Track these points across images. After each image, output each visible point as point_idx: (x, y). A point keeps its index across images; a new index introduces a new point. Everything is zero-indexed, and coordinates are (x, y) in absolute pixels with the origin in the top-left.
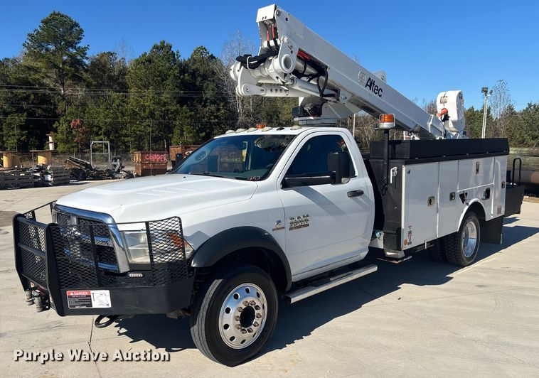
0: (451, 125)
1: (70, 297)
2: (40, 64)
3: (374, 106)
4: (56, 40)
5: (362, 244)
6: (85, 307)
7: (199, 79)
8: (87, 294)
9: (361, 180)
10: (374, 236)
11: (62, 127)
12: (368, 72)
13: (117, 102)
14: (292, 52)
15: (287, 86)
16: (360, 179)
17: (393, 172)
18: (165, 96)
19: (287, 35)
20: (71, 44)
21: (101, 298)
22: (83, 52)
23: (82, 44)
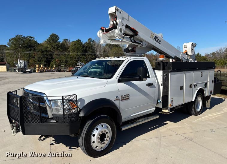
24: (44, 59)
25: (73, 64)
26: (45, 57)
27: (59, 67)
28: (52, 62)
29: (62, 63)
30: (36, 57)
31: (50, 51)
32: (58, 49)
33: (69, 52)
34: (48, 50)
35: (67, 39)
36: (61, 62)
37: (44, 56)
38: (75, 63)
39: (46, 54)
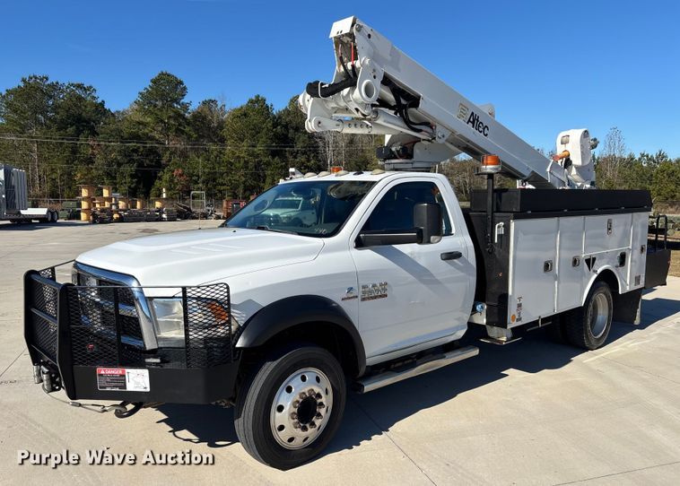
0: (574, 171)
1: (101, 375)
2: (149, 119)
3: (478, 147)
4: (163, 96)
5: (458, 319)
6: (118, 389)
7: (291, 131)
8: (121, 372)
9: (460, 239)
10: (474, 310)
11: (166, 177)
12: (471, 104)
13: (215, 153)
14: (375, 77)
15: (369, 120)
16: (457, 238)
17: (499, 229)
18: (259, 148)
19: (369, 56)
20: (177, 101)
21: (138, 380)
22: (185, 107)
23: (185, 100)
24: (129, 169)
25: (236, 187)
26: (131, 161)
27: (184, 199)
28: (160, 179)
29: (196, 182)
30: (99, 160)
31: (152, 139)
32: (183, 132)
33: (222, 140)
34: (144, 134)
35: (214, 101)
36: (192, 179)
37: (128, 155)
38: (244, 183)
39: (135, 151)
